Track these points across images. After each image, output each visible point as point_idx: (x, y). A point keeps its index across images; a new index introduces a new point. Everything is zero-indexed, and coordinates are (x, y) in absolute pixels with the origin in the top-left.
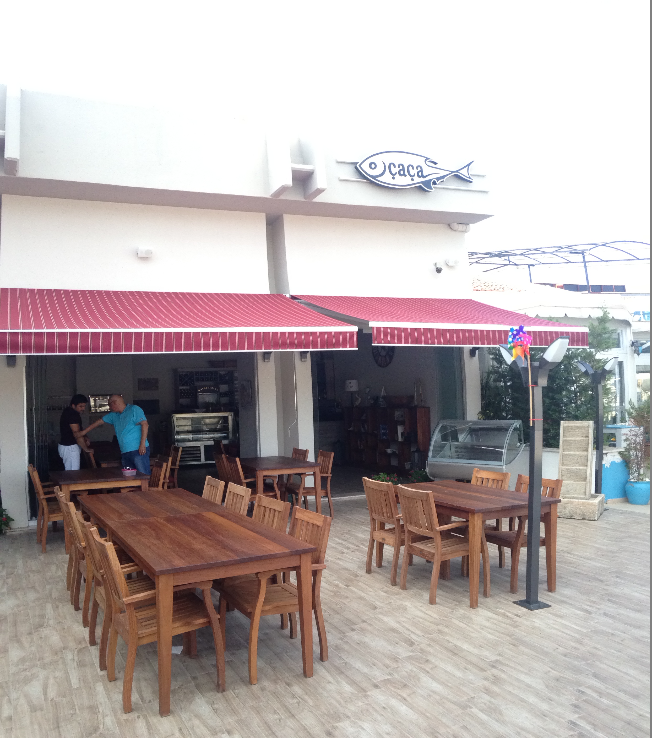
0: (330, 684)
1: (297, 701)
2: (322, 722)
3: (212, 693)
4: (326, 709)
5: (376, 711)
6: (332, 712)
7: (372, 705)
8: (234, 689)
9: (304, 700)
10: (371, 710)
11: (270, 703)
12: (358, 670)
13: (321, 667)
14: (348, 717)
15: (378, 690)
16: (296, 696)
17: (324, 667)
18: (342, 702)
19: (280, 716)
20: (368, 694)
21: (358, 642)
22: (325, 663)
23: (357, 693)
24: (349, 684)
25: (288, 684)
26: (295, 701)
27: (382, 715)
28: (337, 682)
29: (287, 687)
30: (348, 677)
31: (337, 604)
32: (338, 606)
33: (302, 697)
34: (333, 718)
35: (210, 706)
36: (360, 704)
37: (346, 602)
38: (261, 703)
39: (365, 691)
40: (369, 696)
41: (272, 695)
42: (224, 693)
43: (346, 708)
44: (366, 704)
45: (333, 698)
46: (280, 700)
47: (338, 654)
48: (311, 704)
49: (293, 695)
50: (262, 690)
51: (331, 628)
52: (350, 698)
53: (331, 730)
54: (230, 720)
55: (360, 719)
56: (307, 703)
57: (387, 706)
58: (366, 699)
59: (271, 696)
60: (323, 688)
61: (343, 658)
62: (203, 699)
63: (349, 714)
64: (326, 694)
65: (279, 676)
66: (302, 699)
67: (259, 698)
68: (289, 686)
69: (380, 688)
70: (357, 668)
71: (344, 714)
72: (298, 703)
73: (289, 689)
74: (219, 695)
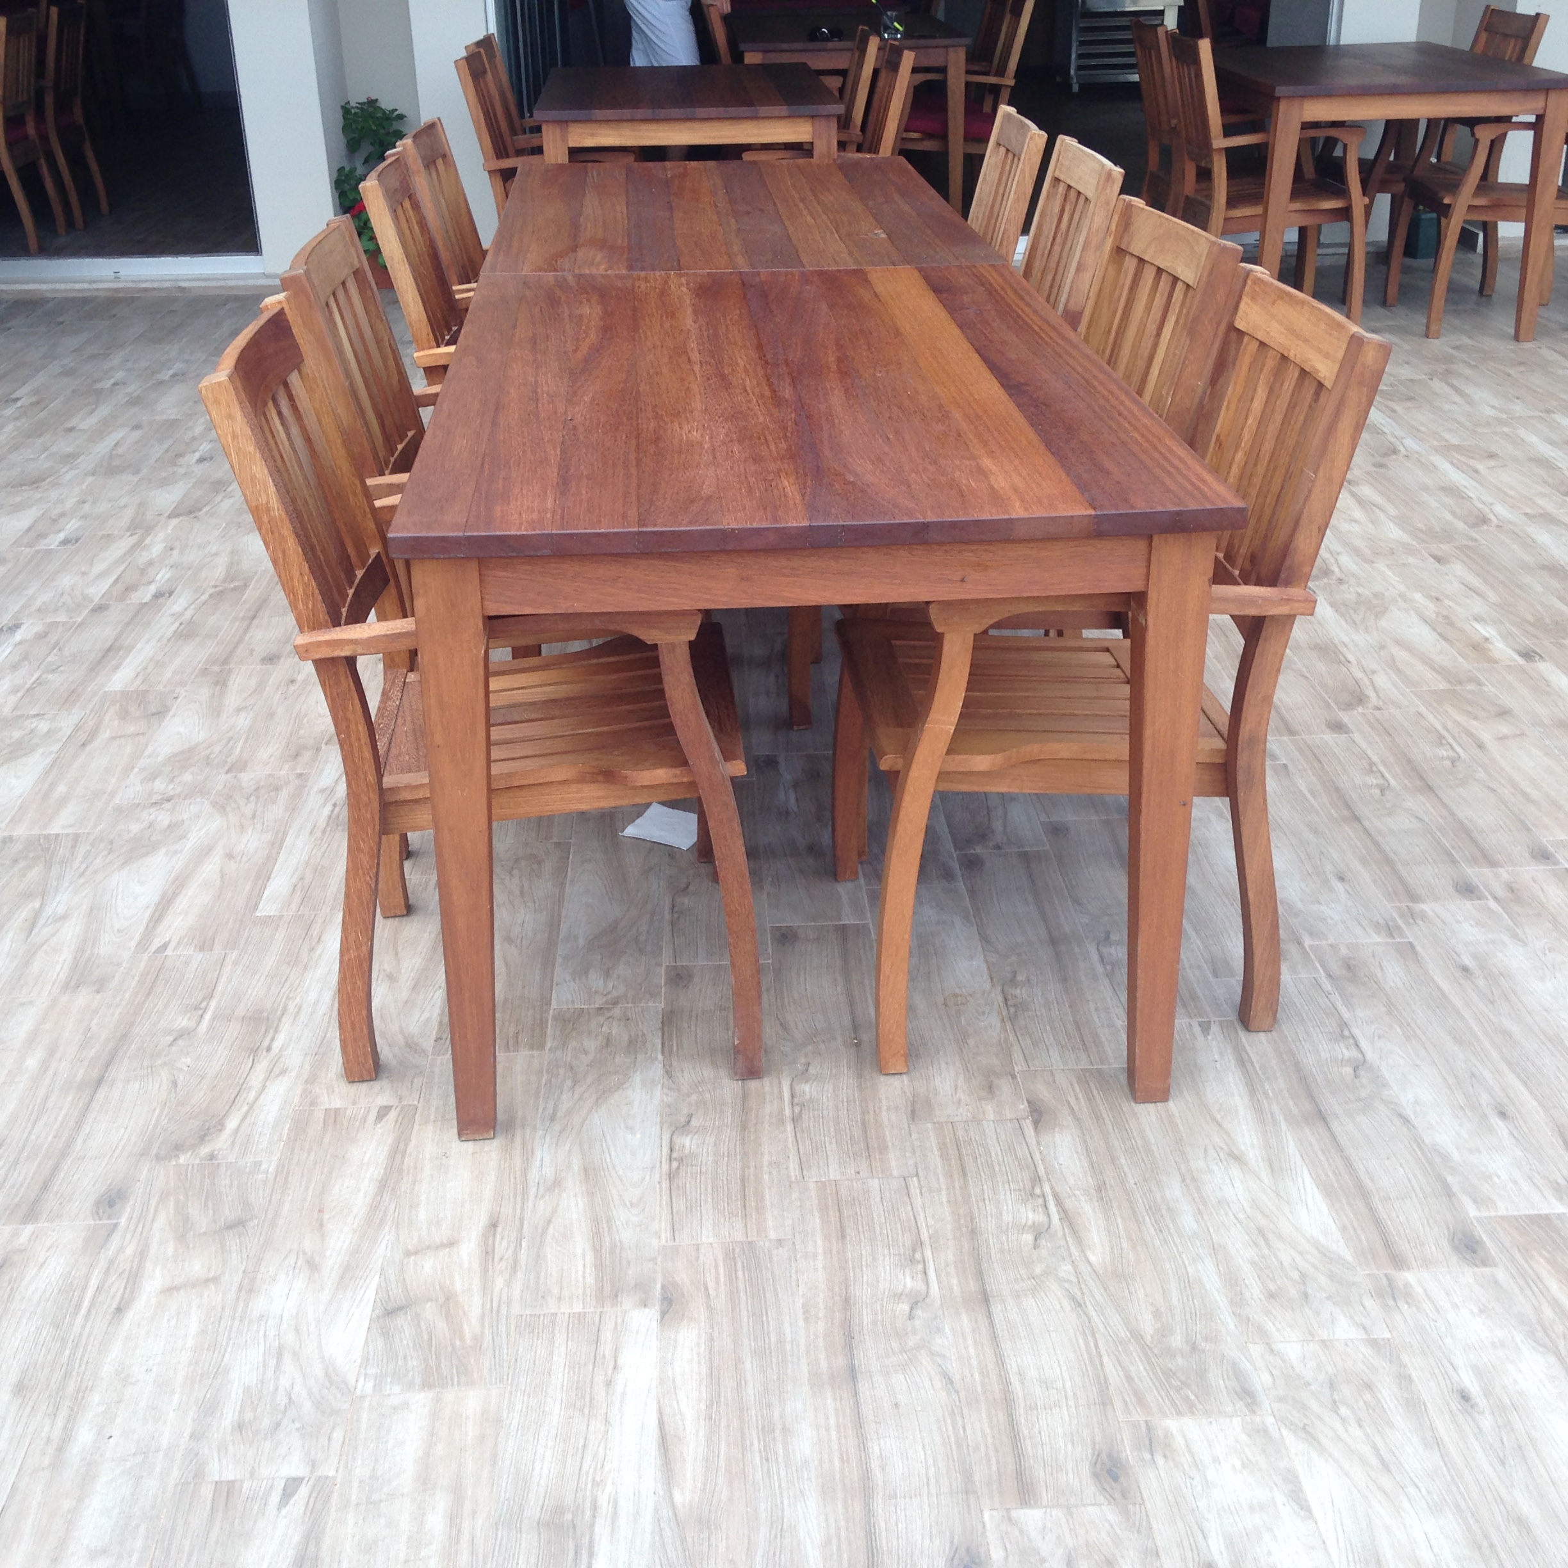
0: (1235, 1170)
1: (1041, 1218)
2: (1102, 1385)
3: (708, 1072)
4: (1157, 1314)
5: (1414, 1405)
6: (1177, 1340)
7: (1405, 1358)
8: (803, 1075)
9: (1071, 1226)
10: (1388, 1393)
11: (915, 1191)
12: (1406, 1121)
13: (1230, 1060)
14: (1247, 1396)
15: (1468, 1275)
16: (1047, 1189)
17: (1243, 1062)
18: (1254, 1289)
19: (927, 1284)
20: (1407, 1285)
21: (1468, 961)
22: (1258, 1044)
23: (1348, 1256)
24: (1328, 1192)
25: (1039, 1114)
26: (1030, 1215)
27: (1438, 1442)
28: (1275, 1165)
29: (1028, 1126)
30: (1339, 1148)
31: (1440, 740)
32: (1443, 752)
33: (1069, 1204)
34: (1169, 1374)
35: (666, 1137)
36: (1344, 1330)
37: (1486, 737)
38: (874, 1184)
39: (1398, 1261)
40: (1408, 1295)
41: (943, 1147)
42: (753, 1084)
43: (1261, 1332)
44: (1374, 1343)
45: (1217, 1251)
46: (965, 1187)
47: (1339, 1004)
48: (1098, 1255)
49: (1036, 1180)
50: (913, 1114)
51: (1364, 861)
52: (1303, 1276)
53: (1128, 1452)
54: (707, 1237)
55: (1307, 1433)
56: (1082, 1248)
57: (1487, 1392)
58: (1385, 1307)
59: (935, 1159)
60: (1192, 1182)
61: (1356, 1031)
62: (658, 1092)
63: (1261, 1380)
64: (1188, 1220)
65: (1018, 1057)
66: (1066, 1216)
67: (883, 1149)
68: (1036, 1123)
69: (1485, 1262)
70: (1409, 1112)
71: (1237, 1373)
72: (1039, 1233)
73: (1032, 1140)
74: (729, 1088)
